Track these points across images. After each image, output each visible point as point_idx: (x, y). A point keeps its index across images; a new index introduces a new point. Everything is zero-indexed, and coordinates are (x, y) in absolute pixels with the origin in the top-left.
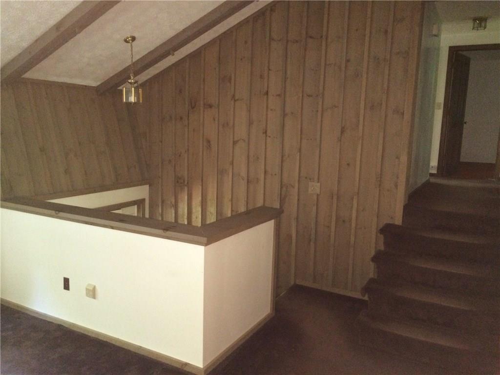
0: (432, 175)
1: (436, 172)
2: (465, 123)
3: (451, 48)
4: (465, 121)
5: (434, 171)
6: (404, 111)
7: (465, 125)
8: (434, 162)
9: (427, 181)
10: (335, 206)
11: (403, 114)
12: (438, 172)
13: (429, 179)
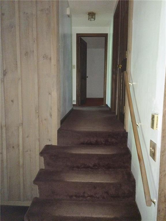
0: (74, 105)
1: (76, 104)
2: (87, 77)
3: (77, 34)
4: (87, 76)
5: (75, 103)
6: (51, 57)
7: (87, 78)
8: (74, 98)
9: (72, 109)
10: (4, 135)
11: (50, 59)
12: (77, 103)
13: (73, 108)
